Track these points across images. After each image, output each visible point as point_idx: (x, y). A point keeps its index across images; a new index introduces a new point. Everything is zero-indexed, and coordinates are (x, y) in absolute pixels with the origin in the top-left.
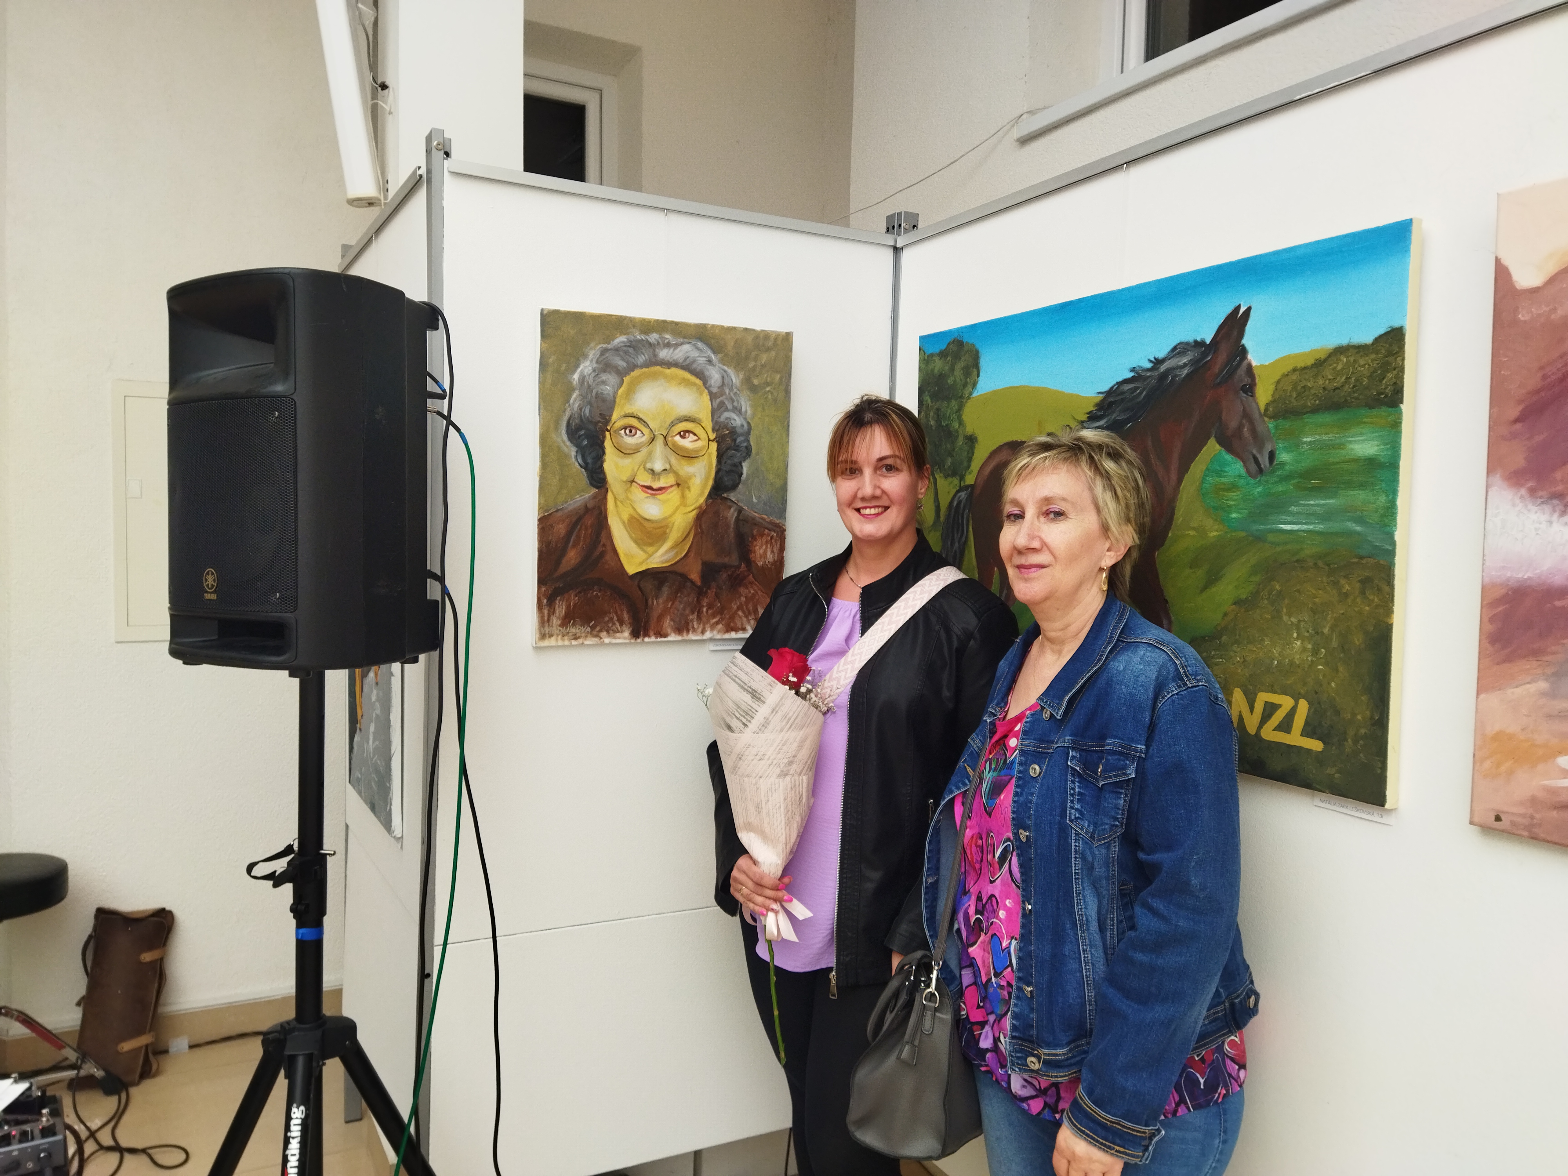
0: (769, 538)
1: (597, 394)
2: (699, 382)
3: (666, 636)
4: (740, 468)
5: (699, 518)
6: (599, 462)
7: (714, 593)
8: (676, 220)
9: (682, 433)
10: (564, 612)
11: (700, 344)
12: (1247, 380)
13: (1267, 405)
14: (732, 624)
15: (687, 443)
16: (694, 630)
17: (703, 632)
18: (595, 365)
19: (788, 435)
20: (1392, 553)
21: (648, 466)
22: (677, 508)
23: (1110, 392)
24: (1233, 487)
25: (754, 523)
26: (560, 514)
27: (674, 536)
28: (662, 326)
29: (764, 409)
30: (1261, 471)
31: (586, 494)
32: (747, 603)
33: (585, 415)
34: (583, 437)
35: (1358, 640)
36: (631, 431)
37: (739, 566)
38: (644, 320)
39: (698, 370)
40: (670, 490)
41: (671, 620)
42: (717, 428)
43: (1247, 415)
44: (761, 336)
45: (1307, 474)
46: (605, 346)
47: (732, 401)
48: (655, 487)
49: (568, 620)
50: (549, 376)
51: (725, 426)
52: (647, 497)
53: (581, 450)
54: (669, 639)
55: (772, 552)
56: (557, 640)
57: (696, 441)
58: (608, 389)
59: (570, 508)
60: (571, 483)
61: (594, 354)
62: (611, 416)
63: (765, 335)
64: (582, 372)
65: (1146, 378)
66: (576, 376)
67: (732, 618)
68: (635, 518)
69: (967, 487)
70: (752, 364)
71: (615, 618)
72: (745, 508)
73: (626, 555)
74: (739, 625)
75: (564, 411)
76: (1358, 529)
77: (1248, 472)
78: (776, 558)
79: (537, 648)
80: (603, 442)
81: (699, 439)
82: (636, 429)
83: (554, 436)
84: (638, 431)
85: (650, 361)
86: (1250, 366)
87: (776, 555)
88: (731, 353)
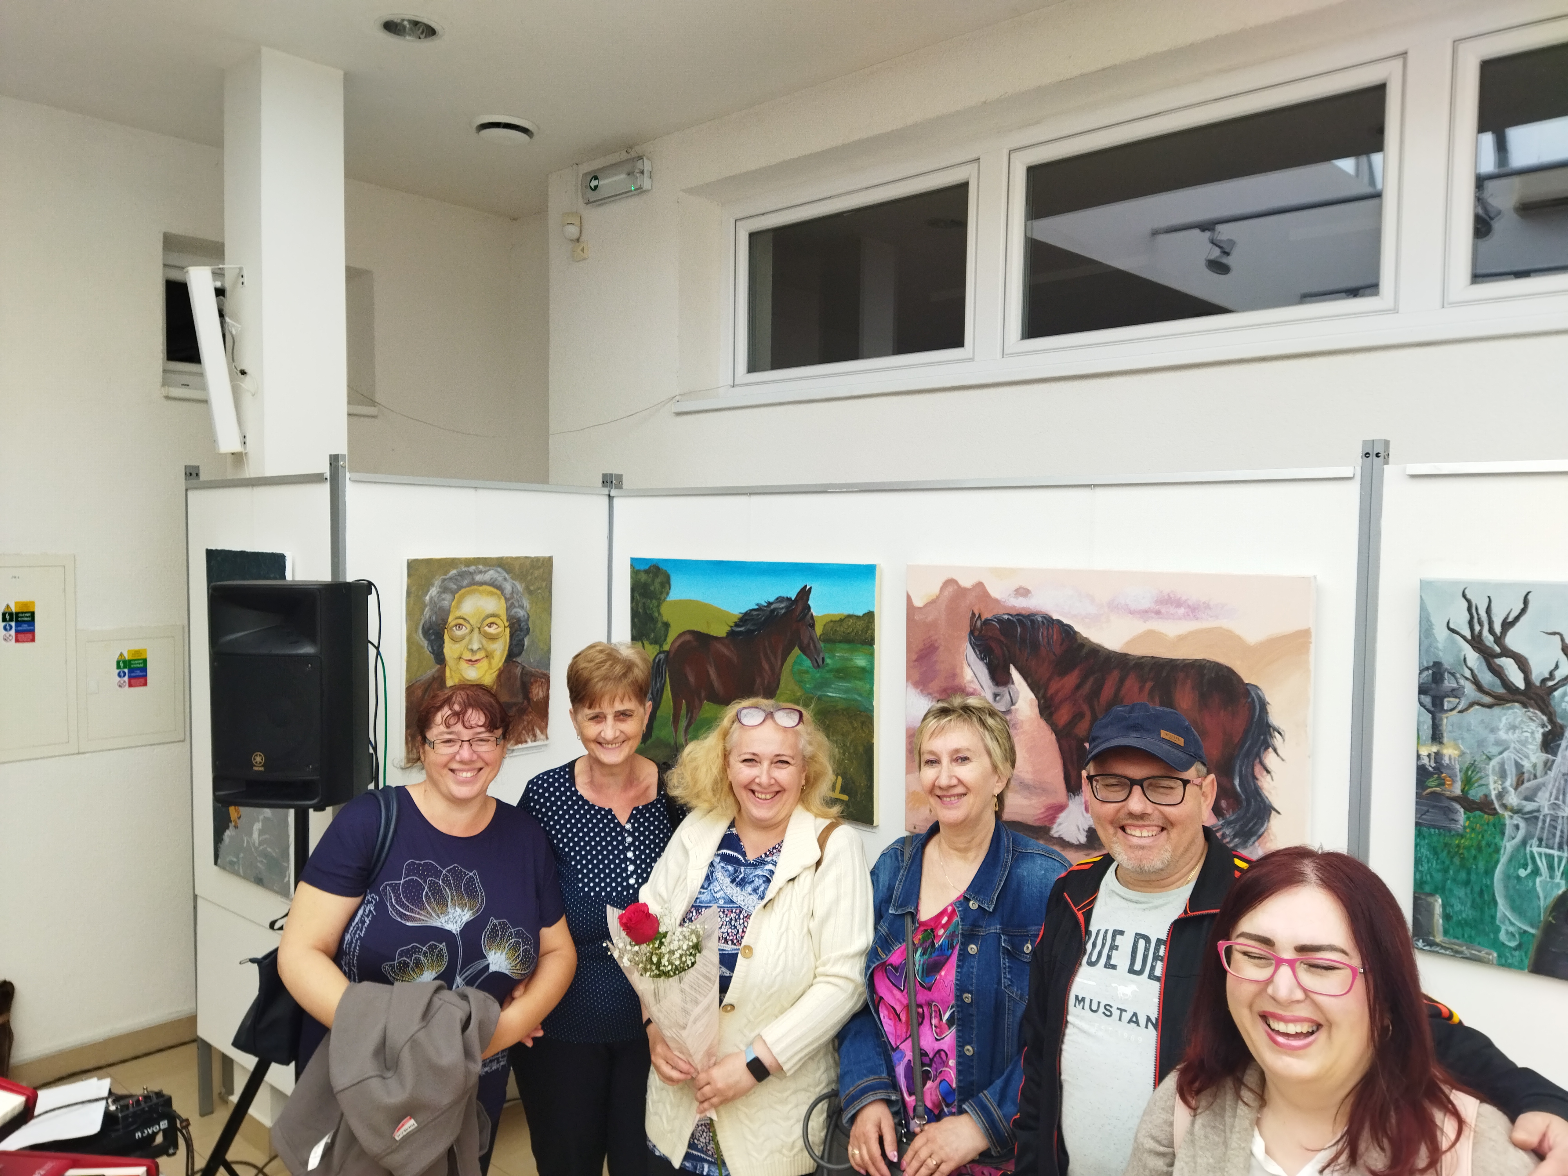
0: (541, 683)
1: (440, 607)
2: (499, 592)
4: (523, 642)
5: (500, 675)
6: (441, 648)
8: (481, 492)
9: (489, 625)
11: (499, 569)
12: (811, 622)
13: (820, 635)
15: (492, 630)
18: (438, 590)
19: (551, 618)
20: (872, 711)
21: (470, 647)
22: (486, 671)
23: (746, 614)
24: (807, 672)
25: (532, 675)
26: (418, 683)
30: (819, 666)
31: (432, 670)
32: (528, 725)
33: (433, 621)
34: (432, 634)
35: (861, 749)
36: (459, 627)
37: (523, 703)
38: (466, 559)
39: (498, 585)
40: (482, 660)
42: (509, 619)
43: (811, 638)
44: (534, 560)
45: (838, 671)
46: (444, 577)
47: (518, 601)
48: (473, 660)
50: (412, 600)
51: (515, 618)
52: (469, 667)
53: (431, 642)
55: (543, 691)
57: (497, 628)
58: (446, 603)
59: (425, 679)
61: (438, 583)
62: (448, 619)
63: (537, 559)
64: (431, 594)
65: (763, 610)
66: (427, 598)
67: (519, 735)
68: (462, 680)
69: (664, 652)
70: (529, 578)
72: (527, 666)
74: (523, 740)
75: (421, 620)
76: (859, 698)
77: (813, 665)
78: (544, 695)
79: (404, 768)
80: (443, 636)
81: (499, 627)
82: (462, 625)
84: (464, 627)
85: (470, 583)
86: (812, 615)
87: (545, 693)
88: (517, 571)
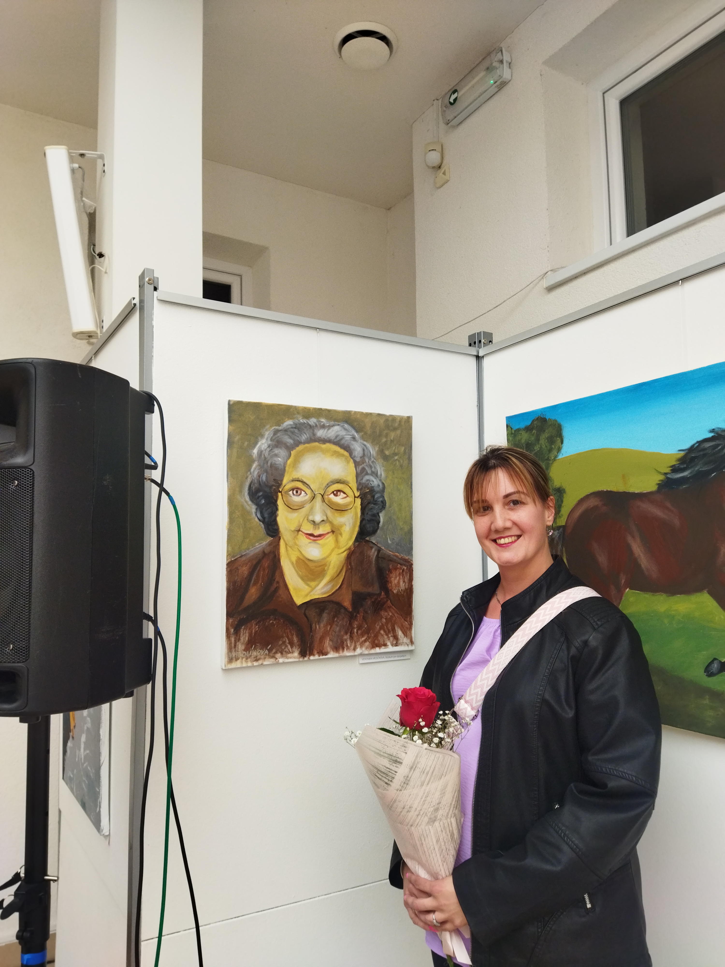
0: (401, 571)
1: (271, 464)
2: (346, 454)
3: (326, 654)
4: (378, 517)
5: (349, 557)
6: (274, 517)
7: (362, 617)
8: (326, 337)
9: (335, 492)
10: (247, 638)
11: (346, 426)
14: (376, 641)
15: (339, 500)
16: (348, 648)
17: (355, 649)
18: (270, 442)
19: (412, 492)
21: (311, 518)
22: (333, 550)
23: (691, 449)
25: (390, 560)
26: (244, 559)
27: (331, 572)
28: (319, 412)
29: (393, 472)
31: (263, 543)
32: (387, 623)
33: (262, 480)
34: (261, 497)
36: (297, 492)
37: (380, 594)
38: (305, 408)
39: (345, 445)
40: (327, 536)
41: (330, 640)
42: (360, 487)
44: (390, 419)
46: (277, 427)
47: (371, 467)
48: (315, 534)
49: (250, 645)
50: (235, 451)
51: (367, 487)
52: (310, 543)
53: (260, 508)
54: (329, 656)
55: (404, 582)
56: (242, 663)
57: (345, 498)
58: (279, 460)
59: (252, 553)
60: (252, 533)
61: (269, 434)
62: (282, 480)
63: (393, 419)
64: (260, 447)
66: (255, 451)
67: (376, 636)
68: (302, 559)
70: (384, 440)
71: (287, 641)
72: (383, 548)
73: (295, 589)
74: (382, 642)
75: (247, 478)
78: (407, 587)
79: (226, 670)
80: (276, 501)
81: (348, 496)
82: (301, 490)
83: (239, 497)
84: (303, 492)
85: (311, 438)
87: (407, 584)
88: (369, 432)
